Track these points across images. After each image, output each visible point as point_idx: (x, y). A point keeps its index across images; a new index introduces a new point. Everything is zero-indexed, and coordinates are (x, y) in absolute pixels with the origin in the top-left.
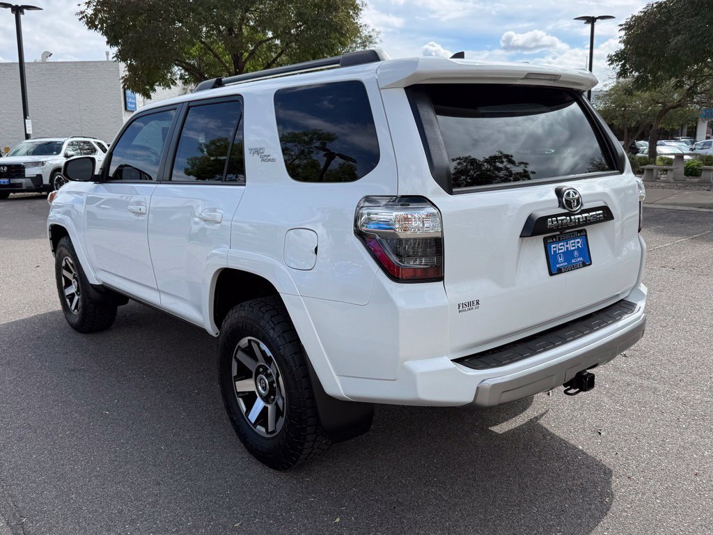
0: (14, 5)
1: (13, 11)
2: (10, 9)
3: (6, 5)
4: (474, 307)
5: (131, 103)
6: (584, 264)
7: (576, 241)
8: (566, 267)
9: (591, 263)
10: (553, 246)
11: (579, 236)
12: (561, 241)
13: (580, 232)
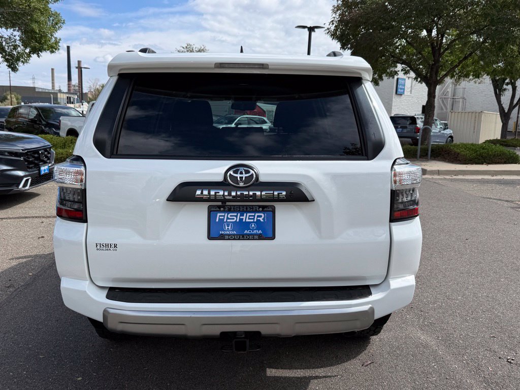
0: (309, 26)
1: (308, 30)
2: (306, 29)
3: (304, 27)
4: (112, 249)
5: (401, 89)
6: (260, 237)
7: (257, 214)
8: (234, 235)
9: (273, 238)
10: (219, 214)
11: (263, 211)
12: (234, 212)
13: (264, 207)
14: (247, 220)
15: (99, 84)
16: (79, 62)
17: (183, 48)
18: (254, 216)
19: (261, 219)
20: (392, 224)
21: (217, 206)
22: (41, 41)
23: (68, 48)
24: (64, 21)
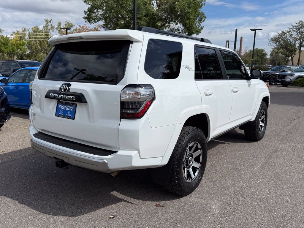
4: (35, 115)
6: (70, 118)
7: (71, 107)
8: (62, 115)
9: (74, 119)
10: (60, 105)
11: (72, 106)
12: (64, 105)
13: (73, 104)
14: (68, 110)
15: (248, 50)
16: (241, 38)
17: (297, 24)
18: (70, 108)
19: (71, 109)
20: (121, 120)
21: (60, 101)
22: (189, 29)
23: (236, 30)
24: (206, 16)
